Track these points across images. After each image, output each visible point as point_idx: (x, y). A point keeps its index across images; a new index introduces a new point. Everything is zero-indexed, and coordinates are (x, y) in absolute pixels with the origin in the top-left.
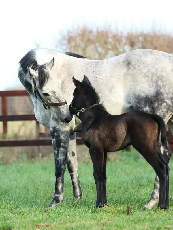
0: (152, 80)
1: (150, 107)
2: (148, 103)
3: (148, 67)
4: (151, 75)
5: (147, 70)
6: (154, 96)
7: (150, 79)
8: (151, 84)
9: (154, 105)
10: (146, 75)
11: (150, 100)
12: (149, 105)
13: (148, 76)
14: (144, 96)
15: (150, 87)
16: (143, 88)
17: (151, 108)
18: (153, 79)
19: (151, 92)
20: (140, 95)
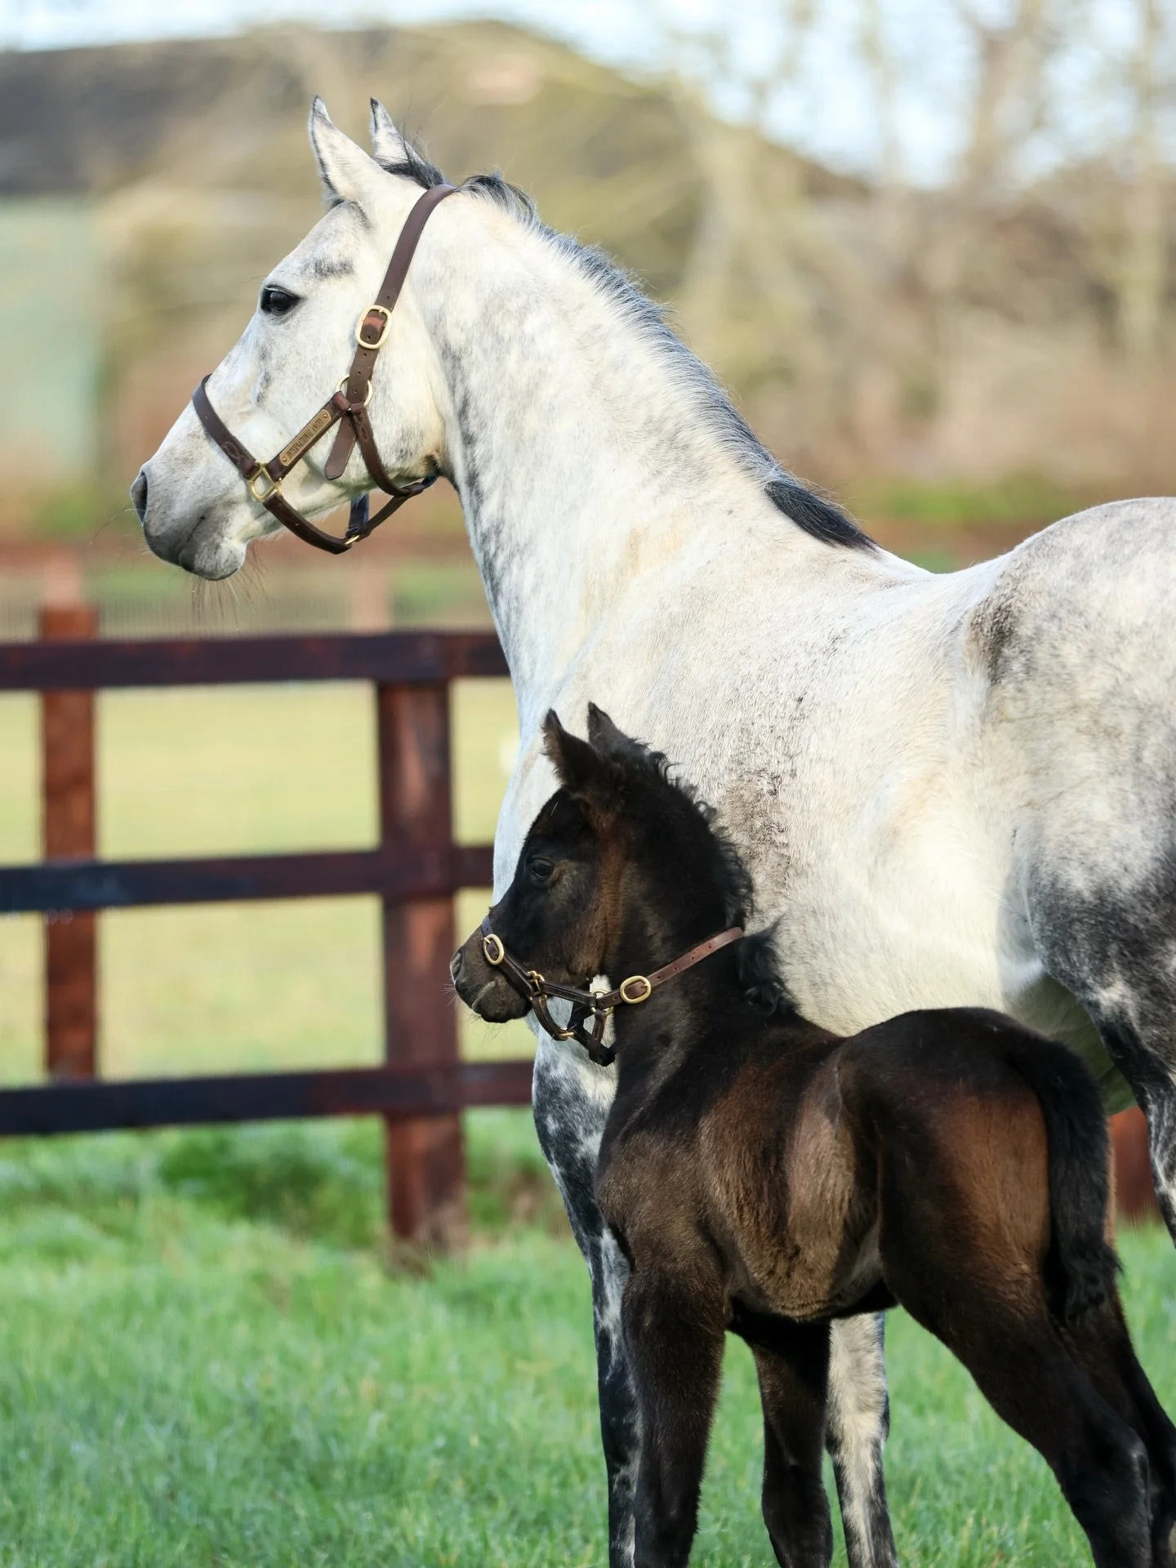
0: (1138, 759)
1: (1132, 983)
2: (1113, 949)
3: (1116, 659)
4: (1136, 721)
5: (1109, 684)
6: (1153, 890)
7: (1125, 755)
8: (1132, 797)
9: (1163, 966)
10: (1105, 721)
11: (1125, 921)
12: (1123, 965)
13: (1112, 733)
14: (1086, 894)
15: (1126, 817)
16: (1080, 827)
17: (1144, 989)
18: (1148, 756)
19: (1129, 858)
20: (1060, 885)
